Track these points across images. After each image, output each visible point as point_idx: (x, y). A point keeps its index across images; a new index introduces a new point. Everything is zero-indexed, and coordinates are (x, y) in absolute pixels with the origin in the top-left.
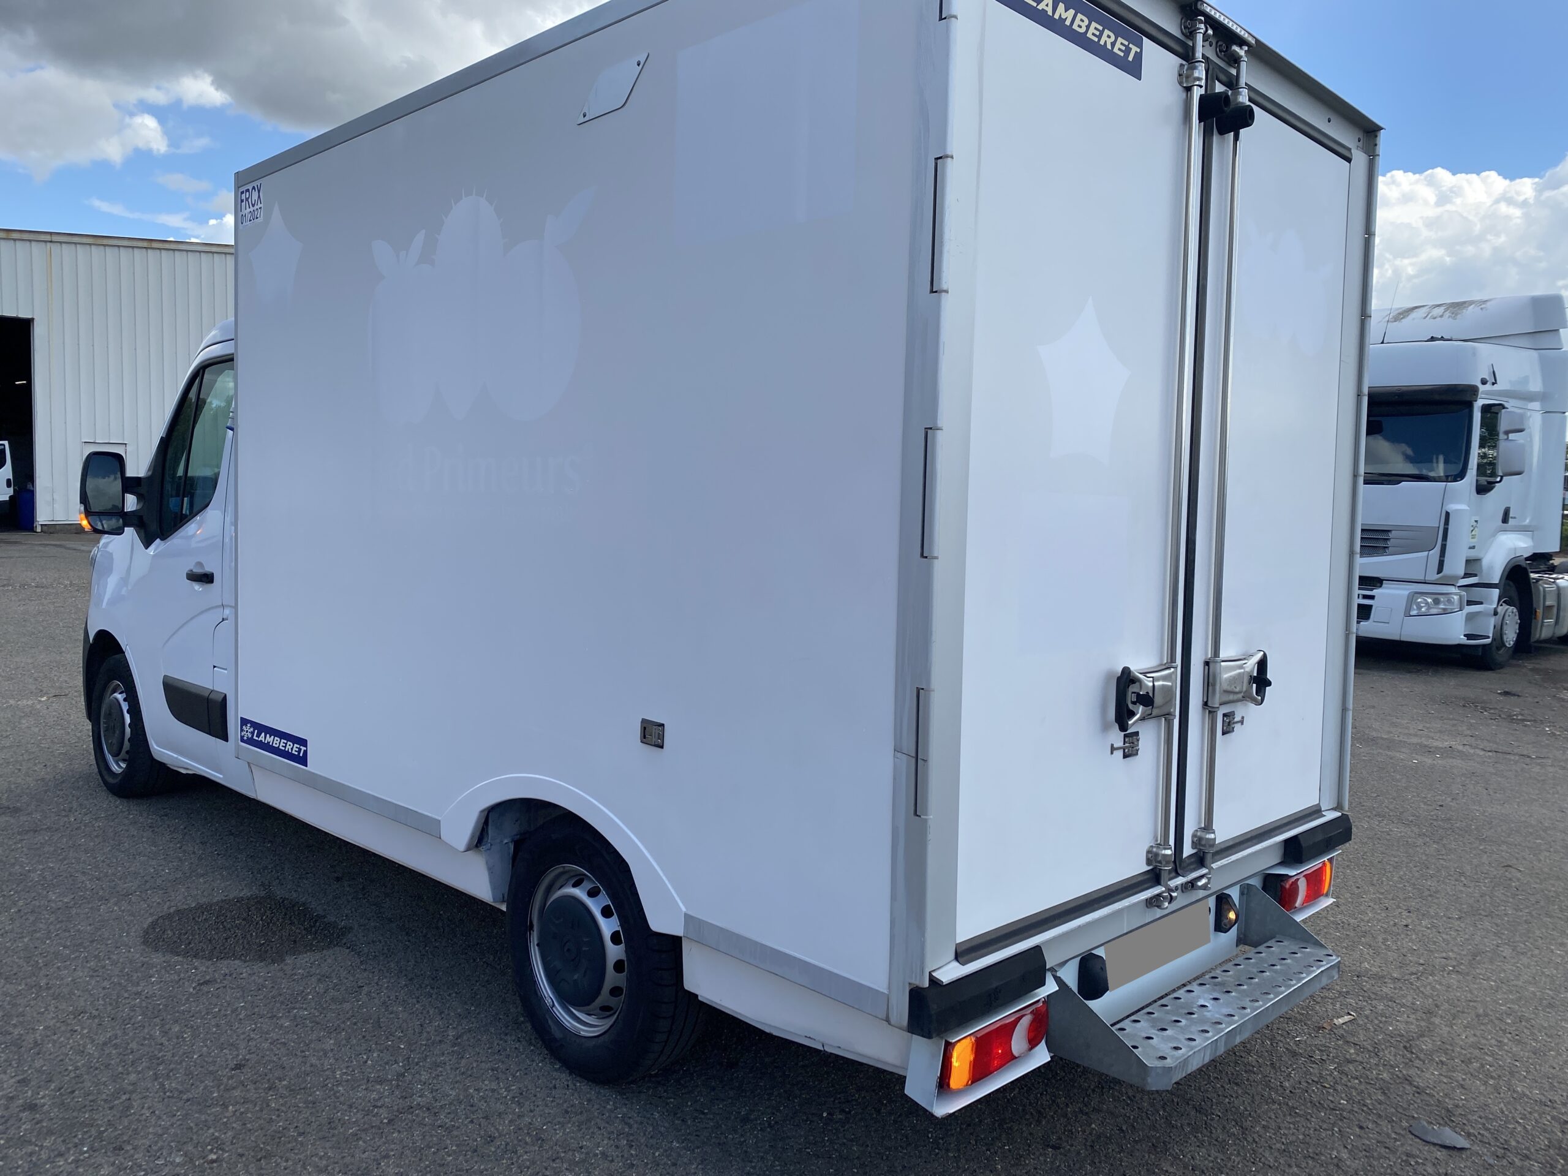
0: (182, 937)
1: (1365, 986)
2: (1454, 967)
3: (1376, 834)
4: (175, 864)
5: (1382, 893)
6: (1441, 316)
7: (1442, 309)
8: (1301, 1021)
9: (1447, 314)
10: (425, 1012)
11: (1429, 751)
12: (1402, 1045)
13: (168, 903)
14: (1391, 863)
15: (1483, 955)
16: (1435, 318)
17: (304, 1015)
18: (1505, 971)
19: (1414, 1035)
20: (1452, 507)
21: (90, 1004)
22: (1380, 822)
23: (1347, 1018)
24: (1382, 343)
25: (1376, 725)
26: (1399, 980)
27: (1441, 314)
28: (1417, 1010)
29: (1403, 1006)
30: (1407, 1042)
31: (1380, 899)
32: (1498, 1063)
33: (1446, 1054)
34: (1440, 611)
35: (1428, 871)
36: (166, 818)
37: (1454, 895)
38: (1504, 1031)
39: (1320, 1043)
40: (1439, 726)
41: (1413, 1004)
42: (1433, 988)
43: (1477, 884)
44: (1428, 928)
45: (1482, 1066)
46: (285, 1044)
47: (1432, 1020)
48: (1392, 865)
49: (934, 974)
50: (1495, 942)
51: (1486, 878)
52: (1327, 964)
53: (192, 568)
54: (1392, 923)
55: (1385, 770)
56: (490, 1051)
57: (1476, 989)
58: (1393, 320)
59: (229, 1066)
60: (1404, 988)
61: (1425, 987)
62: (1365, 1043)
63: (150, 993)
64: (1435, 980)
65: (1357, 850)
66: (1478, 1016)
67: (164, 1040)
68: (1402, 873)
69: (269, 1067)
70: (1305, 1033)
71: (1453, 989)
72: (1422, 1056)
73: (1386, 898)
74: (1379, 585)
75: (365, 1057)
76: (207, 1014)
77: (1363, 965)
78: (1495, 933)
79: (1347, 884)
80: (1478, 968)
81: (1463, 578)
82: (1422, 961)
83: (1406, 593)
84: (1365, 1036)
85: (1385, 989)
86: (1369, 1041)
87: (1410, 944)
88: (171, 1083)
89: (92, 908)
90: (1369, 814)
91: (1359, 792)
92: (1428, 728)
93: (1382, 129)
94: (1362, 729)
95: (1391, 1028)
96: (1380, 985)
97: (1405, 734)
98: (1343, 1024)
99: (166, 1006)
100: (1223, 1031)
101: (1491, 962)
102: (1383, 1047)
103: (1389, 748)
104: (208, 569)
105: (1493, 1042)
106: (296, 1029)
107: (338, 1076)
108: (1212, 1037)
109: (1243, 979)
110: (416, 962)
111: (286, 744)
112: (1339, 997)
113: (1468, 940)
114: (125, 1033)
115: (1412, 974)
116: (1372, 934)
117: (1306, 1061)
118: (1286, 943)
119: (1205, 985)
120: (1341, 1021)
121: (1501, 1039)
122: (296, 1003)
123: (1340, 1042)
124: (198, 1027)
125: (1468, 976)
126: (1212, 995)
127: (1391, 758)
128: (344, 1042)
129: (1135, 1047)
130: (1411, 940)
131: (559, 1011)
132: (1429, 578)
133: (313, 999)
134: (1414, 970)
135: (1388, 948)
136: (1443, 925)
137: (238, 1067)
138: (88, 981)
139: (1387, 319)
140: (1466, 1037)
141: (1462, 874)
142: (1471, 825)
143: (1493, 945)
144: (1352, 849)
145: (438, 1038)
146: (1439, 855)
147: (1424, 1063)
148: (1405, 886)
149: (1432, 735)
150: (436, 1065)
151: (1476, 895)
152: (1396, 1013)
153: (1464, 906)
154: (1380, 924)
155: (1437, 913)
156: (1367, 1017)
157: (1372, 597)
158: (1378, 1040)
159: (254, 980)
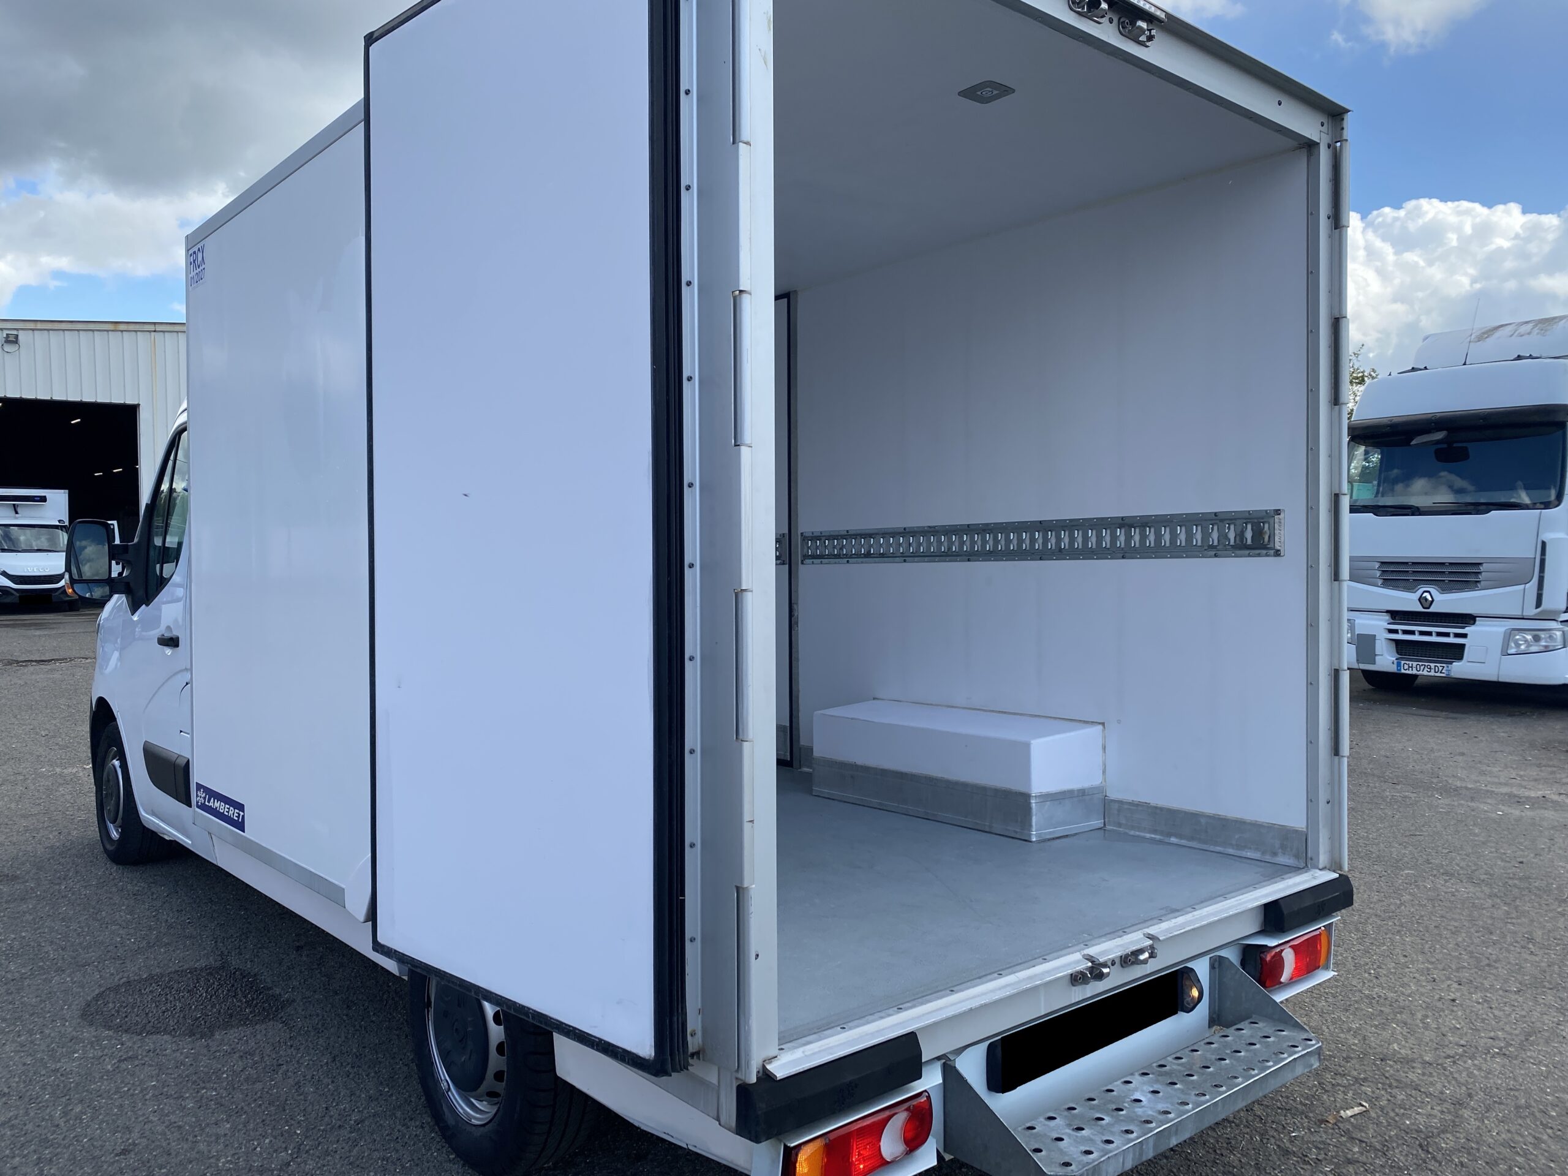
0: (122, 1009)
1: (1388, 1071)
2: (1500, 1049)
3: (1438, 895)
4: (143, 933)
5: (1432, 963)
6: (1529, 334)
7: (1530, 325)
8: (1302, 1113)
9: (1536, 331)
10: (336, 1093)
11: (1519, 801)
12: (1417, 1142)
13: (121, 974)
14: (1449, 928)
15: (1539, 1035)
16: (1522, 336)
17: (212, 1096)
18: (1561, 1053)
19: (1435, 1131)
20: (1547, 536)
21: (5, 1082)
22: (1446, 881)
23: (1357, 1110)
24: (1465, 364)
25: (1461, 773)
26: (1431, 1064)
27: (1528, 331)
28: (1445, 1101)
29: (1429, 1095)
30: (1425, 1139)
31: (1428, 969)
32: (1529, 1165)
33: (1469, 1154)
34: (1542, 649)
35: (1491, 937)
36: (153, 885)
37: (1517, 964)
38: (1545, 1126)
39: (1319, 1139)
40: (1535, 773)
41: (1442, 1093)
42: (1470, 1075)
43: (1546, 951)
44: (1479, 1003)
45: (1510, 1168)
46: (180, 1127)
47: (1460, 1112)
48: (1451, 930)
49: (769, 1067)
50: (1555, 1020)
51: (1558, 945)
52: (1303, 1050)
53: (163, 632)
54: (1437, 996)
55: (1464, 824)
56: (387, 1138)
57: (1522, 1074)
58: (1476, 340)
59: (115, 1152)
60: (1435, 1074)
61: (1460, 1072)
62: (1373, 1140)
63: (68, 1070)
64: (1474, 1065)
65: (1412, 913)
66: (1517, 1107)
67: (62, 1123)
68: (1460, 939)
69: (154, 1153)
70: (1304, 1128)
71: (1495, 1075)
72: (1439, 1156)
73: (1435, 968)
74: (1472, 622)
75: (256, 1143)
76: (116, 1093)
77: (1391, 1047)
78: (1557, 1008)
79: (1393, 952)
80: (1530, 1050)
81: (1565, 612)
82: (1462, 1042)
83: (1503, 629)
84: (1375, 1131)
85: (1411, 1075)
86: (1379, 1138)
87: (1453, 1022)
88: (50, 1169)
89: (45, 980)
90: (1435, 872)
91: (1429, 848)
92: (1521, 776)
93: (1350, 111)
94: (1445, 778)
95: (1408, 1122)
96: (1406, 1070)
97: (1493, 783)
98: (1351, 1117)
99: (78, 1084)
100: (1151, 1131)
101: (1547, 1042)
102: (1394, 1145)
103: (1472, 799)
104: (175, 633)
105: (1530, 1139)
106: (198, 1111)
107: (220, 1165)
108: (1136, 1138)
109: (1196, 1067)
110: (346, 1037)
111: (229, 809)
112: (1353, 1085)
113: (1525, 1017)
114: (27, 1113)
115: (1449, 1057)
116: (1411, 1010)
117: (1298, 1162)
118: (1261, 1025)
119: (1148, 1074)
120: (1349, 1113)
121: (1540, 1136)
122: (209, 1082)
123: (1344, 1139)
124: (100, 1108)
125: (1516, 1059)
126: (1152, 1086)
127: (1473, 810)
128: (241, 1127)
129: (1038, 1150)
130: (1456, 1018)
131: (455, 1096)
132: (1526, 614)
133: (227, 1078)
134: (1451, 1053)
135: (1427, 1027)
136: (1497, 1000)
137: (124, 1152)
138: (12, 1057)
139: (1468, 339)
140: (1497, 1133)
141: (1530, 940)
142: (1552, 884)
143: (1553, 1022)
144: (1408, 913)
145: (339, 1123)
146: (1507, 918)
147: (1440, 1164)
148: (1460, 954)
149: (1524, 783)
150: (327, 1153)
151: (1543, 964)
152: (1419, 1104)
153: (1526, 978)
154: (1423, 998)
155: (1492, 986)
156: (1382, 1108)
157: (1464, 636)
158: (1390, 1137)
159: (176, 1057)
